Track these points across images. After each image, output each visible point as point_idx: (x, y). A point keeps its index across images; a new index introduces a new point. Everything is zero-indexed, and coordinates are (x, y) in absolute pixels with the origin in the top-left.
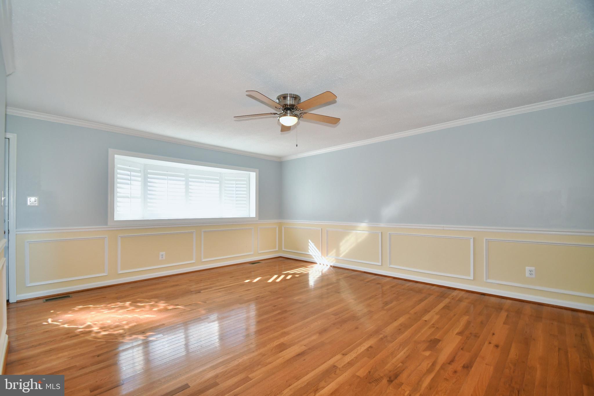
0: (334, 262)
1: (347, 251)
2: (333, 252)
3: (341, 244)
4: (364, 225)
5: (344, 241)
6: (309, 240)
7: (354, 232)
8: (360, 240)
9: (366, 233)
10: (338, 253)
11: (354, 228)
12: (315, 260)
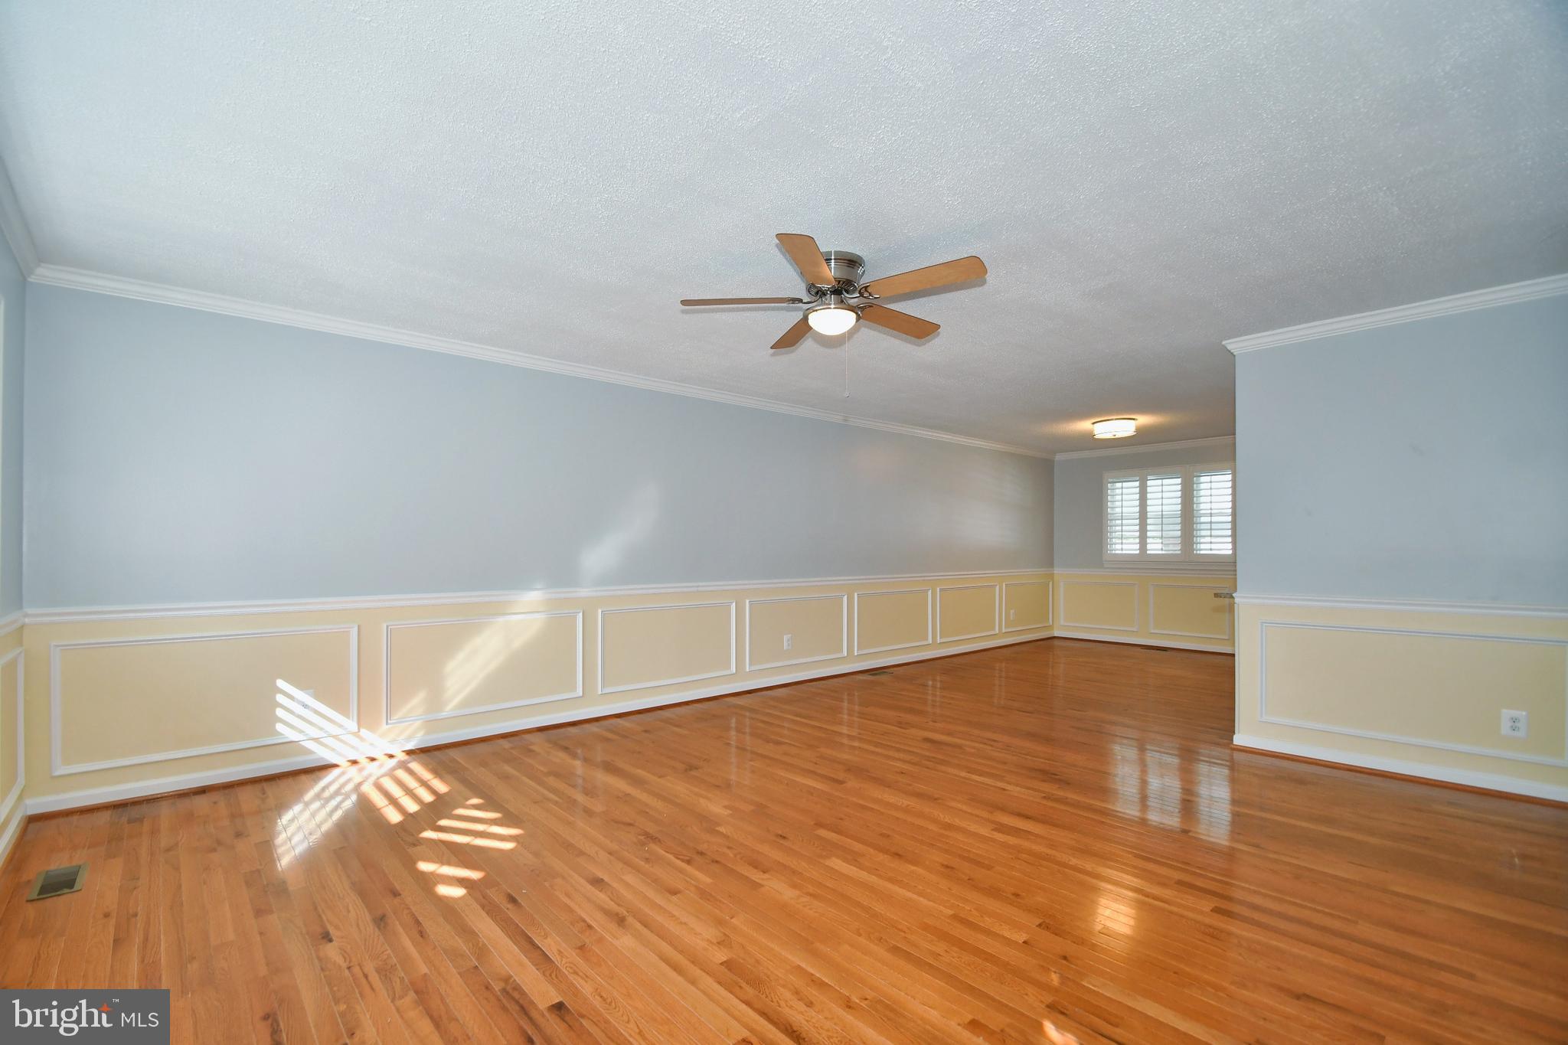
0: (420, 734)
1: (473, 685)
2: (417, 701)
3: (451, 666)
4: (534, 596)
5: (461, 656)
6: (281, 683)
7: (501, 619)
8: (518, 643)
9: (540, 618)
10: (435, 700)
11: (498, 610)
12: (323, 754)
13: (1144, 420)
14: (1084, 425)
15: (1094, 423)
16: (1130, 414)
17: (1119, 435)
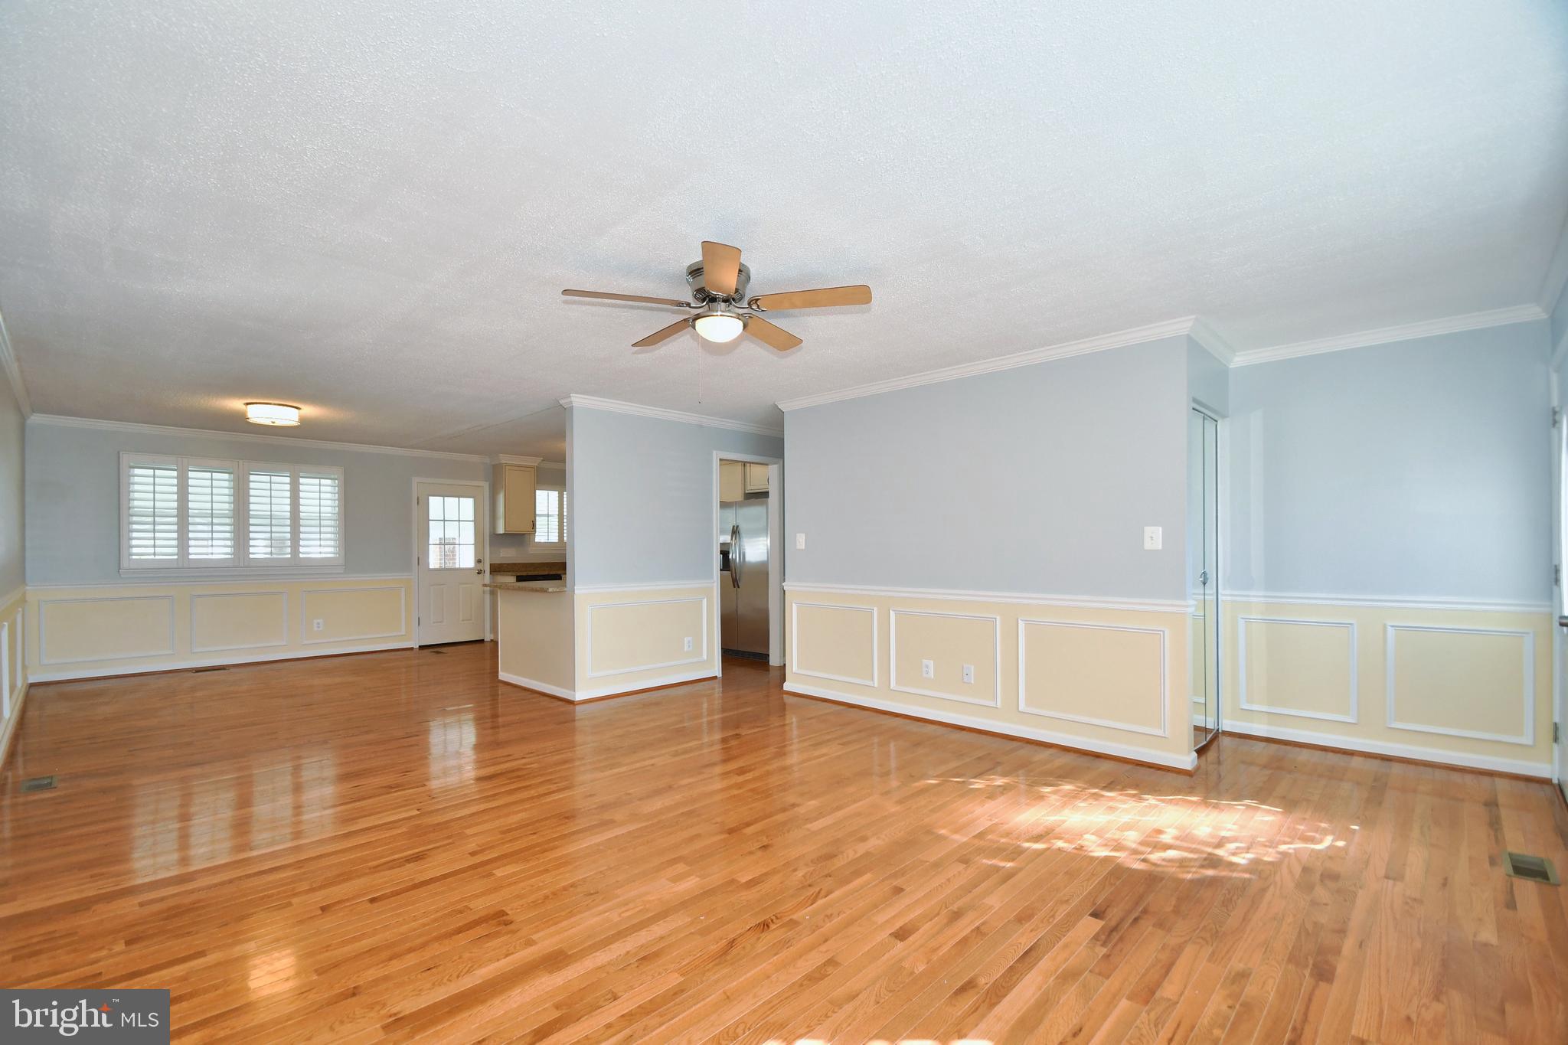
13: (309, 411)
14: (236, 404)
15: (248, 404)
16: (294, 401)
17: (278, 423)
